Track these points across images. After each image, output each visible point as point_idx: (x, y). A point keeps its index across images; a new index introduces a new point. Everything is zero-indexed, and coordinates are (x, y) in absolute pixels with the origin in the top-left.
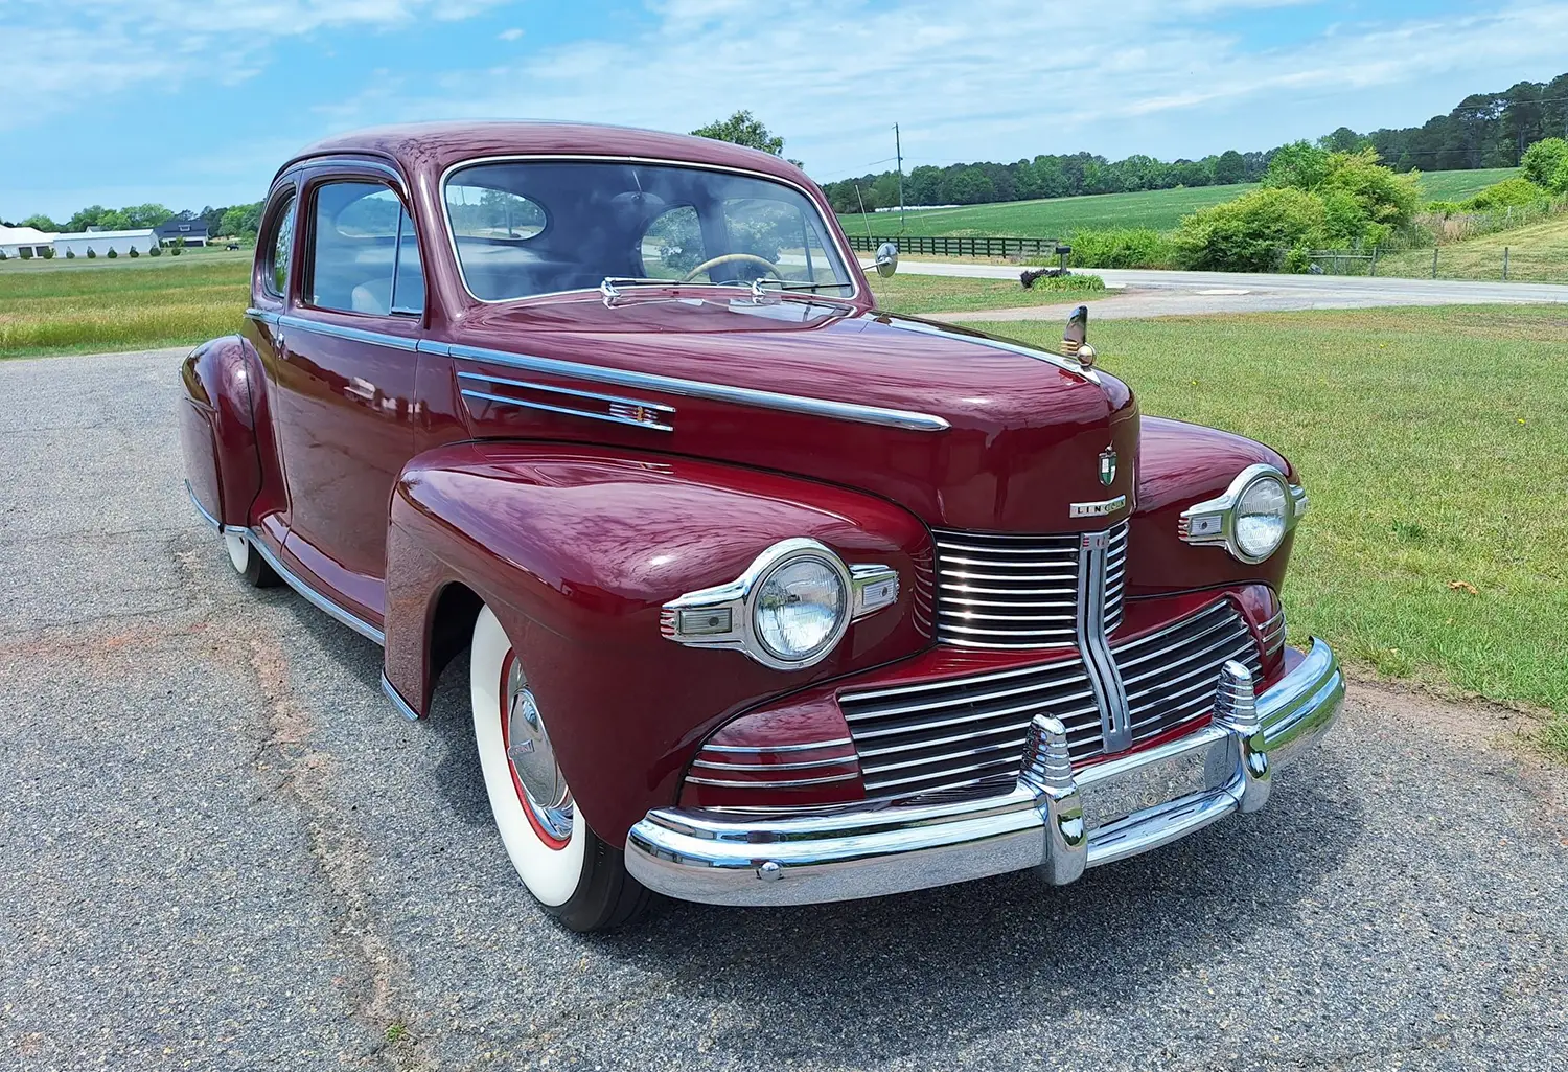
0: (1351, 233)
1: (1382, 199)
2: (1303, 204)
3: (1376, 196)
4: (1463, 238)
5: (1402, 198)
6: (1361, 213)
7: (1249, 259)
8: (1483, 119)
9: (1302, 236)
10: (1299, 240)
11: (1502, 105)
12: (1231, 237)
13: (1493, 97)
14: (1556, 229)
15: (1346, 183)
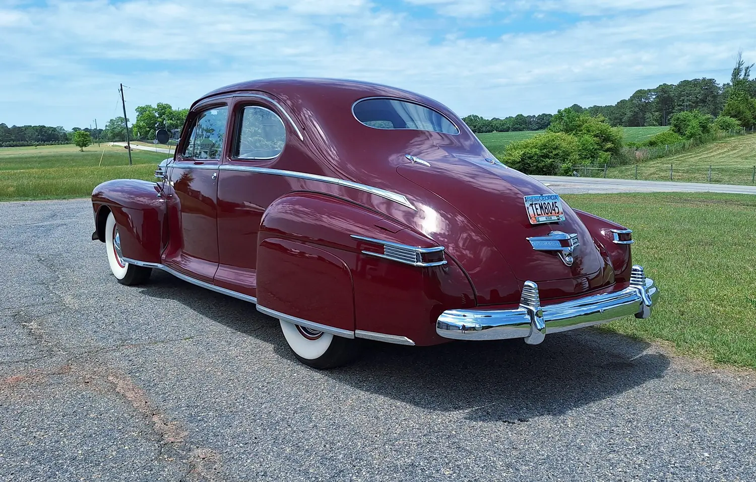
0: (591, 157)
1: (607, 139)
2: (567, 141)
3: (603, 138)
4: (646, 160)
5: (616, 139)
6: (596, 147)
7: (542, 169)
8: (645, 102)
9: (569, 157)
10: (567, 159)
11: (654, 95)
12: (532, 157)
13: (649, 91)
14: (689, 157)
15: (589, 131)
